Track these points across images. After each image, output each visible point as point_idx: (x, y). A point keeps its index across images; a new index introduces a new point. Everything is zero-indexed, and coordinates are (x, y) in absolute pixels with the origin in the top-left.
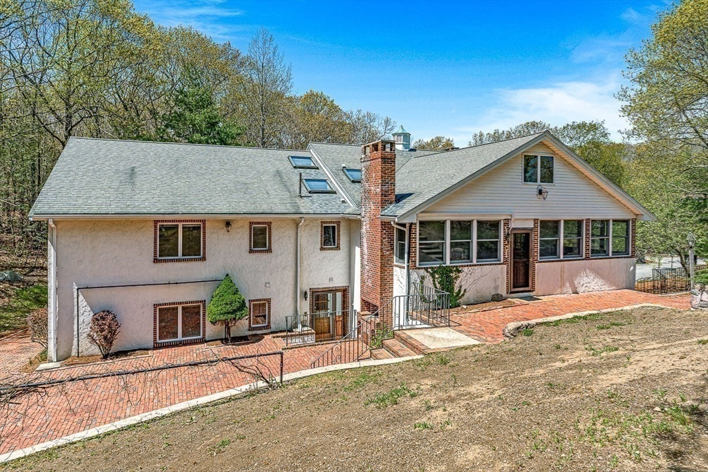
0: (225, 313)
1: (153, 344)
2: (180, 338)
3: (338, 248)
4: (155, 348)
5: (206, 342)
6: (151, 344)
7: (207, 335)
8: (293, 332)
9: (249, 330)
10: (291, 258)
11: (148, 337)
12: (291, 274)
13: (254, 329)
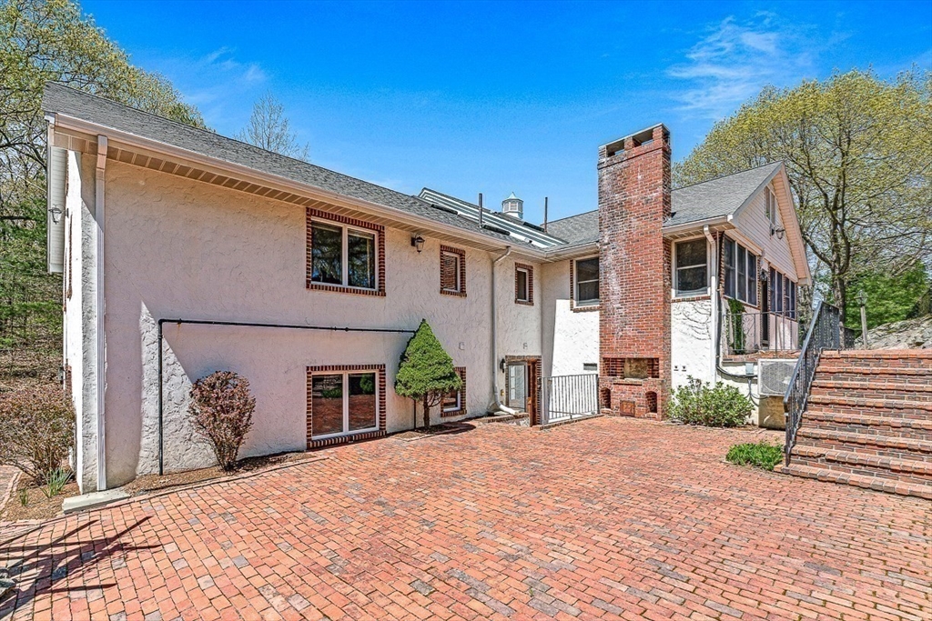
0: (441, 378)
1: (305, 442)
2: (346, 431)
3: (531, 302)
4: (309, 449)
5: (388, 435)
6: (303, 443)
7: (387, 424)
8: (494, 416)
9: (442, 416)
10: (487, 310)
11: (298, 430)
12: (487, 333)
13: (447, 414)
